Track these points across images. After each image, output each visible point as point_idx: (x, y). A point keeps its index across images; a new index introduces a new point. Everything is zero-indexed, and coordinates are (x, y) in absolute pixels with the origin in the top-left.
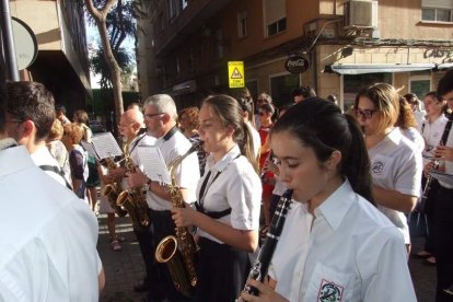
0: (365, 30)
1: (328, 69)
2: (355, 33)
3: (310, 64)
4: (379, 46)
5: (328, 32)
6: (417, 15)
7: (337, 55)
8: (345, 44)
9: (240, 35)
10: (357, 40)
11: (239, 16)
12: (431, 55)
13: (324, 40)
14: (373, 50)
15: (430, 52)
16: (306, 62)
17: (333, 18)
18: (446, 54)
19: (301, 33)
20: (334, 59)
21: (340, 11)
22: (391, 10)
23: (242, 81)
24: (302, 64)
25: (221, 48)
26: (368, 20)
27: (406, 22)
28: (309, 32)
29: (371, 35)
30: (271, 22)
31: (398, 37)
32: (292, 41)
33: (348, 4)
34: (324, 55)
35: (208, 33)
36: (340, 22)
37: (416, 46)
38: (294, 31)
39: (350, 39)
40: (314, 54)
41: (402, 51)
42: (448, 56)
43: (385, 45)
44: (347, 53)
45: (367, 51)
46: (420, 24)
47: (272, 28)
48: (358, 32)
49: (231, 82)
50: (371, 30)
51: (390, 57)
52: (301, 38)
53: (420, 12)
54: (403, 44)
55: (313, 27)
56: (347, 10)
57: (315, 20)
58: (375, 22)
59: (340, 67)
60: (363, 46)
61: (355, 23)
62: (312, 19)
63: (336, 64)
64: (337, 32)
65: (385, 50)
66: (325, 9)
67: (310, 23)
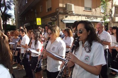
0: (71, 11)
1: (62, 21)
2: (68, 12)
3: (57, 19)
4: (74, 15)
5: (62, 11)
6: (83, 9)
7: (64, 17)
8: (66, 15)
9: (41, 11)
10: (69, 14)
11: (40, 6)
12: (87, 18)
13: (60, 13)
14: (73, 16)
15: (87, 17)
16: (56, 19)
17: (63, 8)
18: (90, 18)
19: (55, 11)
20: (63, 18)
21: (64, 6)
22: (77, 7)
23: (40, 23)
24: (55, 19)
25: (36, 14)
26: (71, 9)
27: (81, 10)
28: (57, 11)
29: (72, 13)
30: (48, 8)
31: (79, 13)
32: (53, 13)
33: (66, 4)
34: (61, 17)
35: (32, 10)
36: (65, 9)
37: (84, 16)
38: (53, 11)
39: (67, 13)
40: (58, 17)
41: (80, 17)
42: (91, 19)
43: (76, 15)
44: (66, 17)
45: (72, 17)
46: (84, 11)
47: (48, 10)
48: (69, 12)
49: (37, 23)
50: (72, 11)
51: (77, 18)
52: (55, 13)
53: (84, 8)
54: (80, 15)
55: (58, 10)
56: (66, 6)
57: (58, 8)
58: (73, 9)
59: (65, 20)
60: (70, 15)
61: (68, 9)
62: (57, 8)
63: (64, 19)
64: (64, 11)
65: (76, 16)
66: (61, 5)
67: (57, 9)
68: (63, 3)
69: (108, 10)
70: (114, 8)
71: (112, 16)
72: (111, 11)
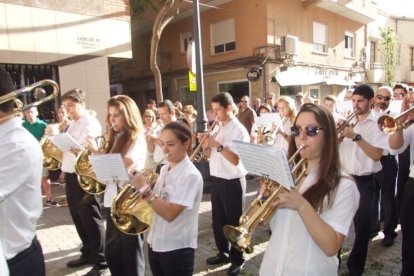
0: (290, 55)
1: (274, 80)
3: (261, 76)
4: (295, 66)
5: (272, 55)
7: (276, 70)
8: (280, 64)
12: (318, 73)
13: (270, 60)
15: (318, 71)
17: (273, 46)
19: (251, 54)
20: (276, 73)
21: (278, 42)
24: (256, 75)
26: (294, 49)
27: (307, 51)
28: (259, 54)
29: (292, 59)
30: (218, 44)
31: (304, 61)
32: (240, 59)
33: (284, 38)
36: (278, 50)
37: (312, 67)
39: (282, 61)
41: (306, 70)
43: (299, 65)
47: (219, 49)
50: (293, 56)
52: (250, 58)
54: (306, 65)
55: (262, 51)
56: (283, 42)
64: (276, 55)
66: (270, 40)
67: (260, 48)
68: (274, 34)
69: (358, 52)
70: (369, 44)
71: (366, 68)
72: (364, 54)
